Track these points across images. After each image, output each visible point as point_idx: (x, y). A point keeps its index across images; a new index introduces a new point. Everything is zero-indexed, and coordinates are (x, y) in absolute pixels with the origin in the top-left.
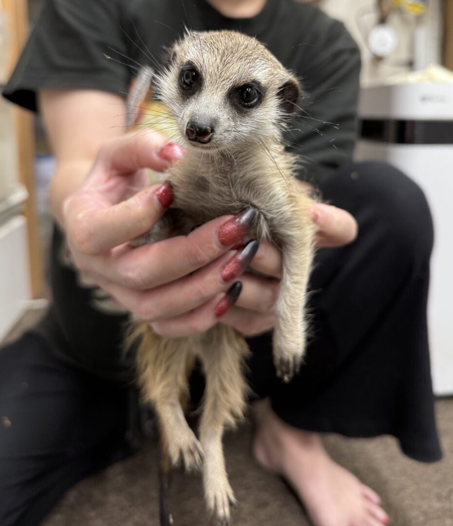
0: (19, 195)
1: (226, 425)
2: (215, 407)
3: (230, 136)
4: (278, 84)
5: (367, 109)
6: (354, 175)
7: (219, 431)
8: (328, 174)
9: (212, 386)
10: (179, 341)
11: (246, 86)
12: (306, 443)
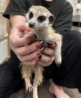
0: (7, 35)
1: (38, 85)
2: (36, 80)
3: (38, 26)
4: (49, 16)
5: (74, 20)
6: (70, 33)
7: (37, 86)
8: (65, 33)
9: (36, 76)
10: (29, 66)
11: (42, 17)
12: (59, 89)
